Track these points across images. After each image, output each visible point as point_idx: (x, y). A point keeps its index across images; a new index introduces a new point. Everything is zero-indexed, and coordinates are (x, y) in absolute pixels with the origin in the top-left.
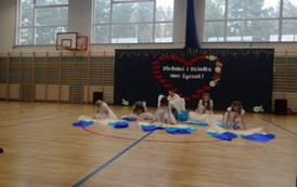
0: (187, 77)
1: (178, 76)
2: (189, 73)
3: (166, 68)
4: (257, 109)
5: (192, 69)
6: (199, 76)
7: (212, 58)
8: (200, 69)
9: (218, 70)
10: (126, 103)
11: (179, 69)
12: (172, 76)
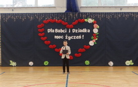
0: (70, 38)
1: (62, 37)
2: (71, 34)
3: (50, 31)
4: (128, 63)
5: (74, 31)
6: (80, 37)
7: (90, 21)
8: (81, 31)
9: (96, 31)
10: (13, 64)
11: (62, 31)
12: (56, 37)
